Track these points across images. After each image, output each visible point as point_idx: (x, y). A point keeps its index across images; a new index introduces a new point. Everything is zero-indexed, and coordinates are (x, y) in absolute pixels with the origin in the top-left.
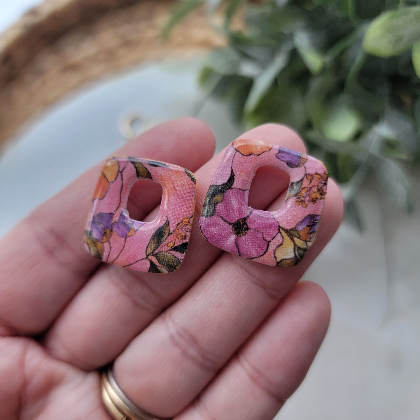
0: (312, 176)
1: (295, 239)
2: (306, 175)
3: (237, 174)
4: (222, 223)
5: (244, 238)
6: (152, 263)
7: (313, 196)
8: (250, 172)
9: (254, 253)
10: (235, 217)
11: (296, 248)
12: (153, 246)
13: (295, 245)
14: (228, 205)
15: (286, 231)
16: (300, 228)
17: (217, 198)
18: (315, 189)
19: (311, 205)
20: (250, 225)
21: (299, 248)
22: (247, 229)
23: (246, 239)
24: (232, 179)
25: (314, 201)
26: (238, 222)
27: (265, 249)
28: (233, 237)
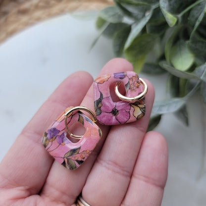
0: (132, 78)
1: (139, 105)
2: (129, 79)
3: (102, 92)
4: (107, 114)
5: (118, 116)
7: (136, 85)
8: (107, 89)
9: (126, 120)
10: (111, 109)
12: (69, 154)
13: (140, 108)
14: (105, 106)
15: (133, 104)
17: (100, 105)
18: (136, 83)
19: (137, 89)
20: (118, 109)
21: (142, 108)
22: (118, 111)
23: (120, 116)
24: (101, 95)
25: (138, 87)
26: (113, 110)
27: (129, 115)
28: (114, 117)
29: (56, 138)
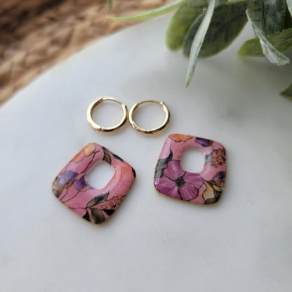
0: (217, 150)
1: (214, 186)
2: (214, 150)
3: (174, 152)
5: (183, 188)
6: (87, 213)
7: (220, 161)
9: (190, 197)
10: (176, 176)
11: (215, 191)
12: (93, 203)
13: (214, 189)
14: (170, 170)
15: (208, 182)
16: (216, 180)
17: (164, 166)
18: (220, 158)
19: (219, 166)
20: (186, 181)
21: (217, 191)
22: (184, 183)
24: (171, 155)
25: (220, 164)
26: (178, 179)
27: (196, 193)
28: (176, 188)
29: (73, 183)
